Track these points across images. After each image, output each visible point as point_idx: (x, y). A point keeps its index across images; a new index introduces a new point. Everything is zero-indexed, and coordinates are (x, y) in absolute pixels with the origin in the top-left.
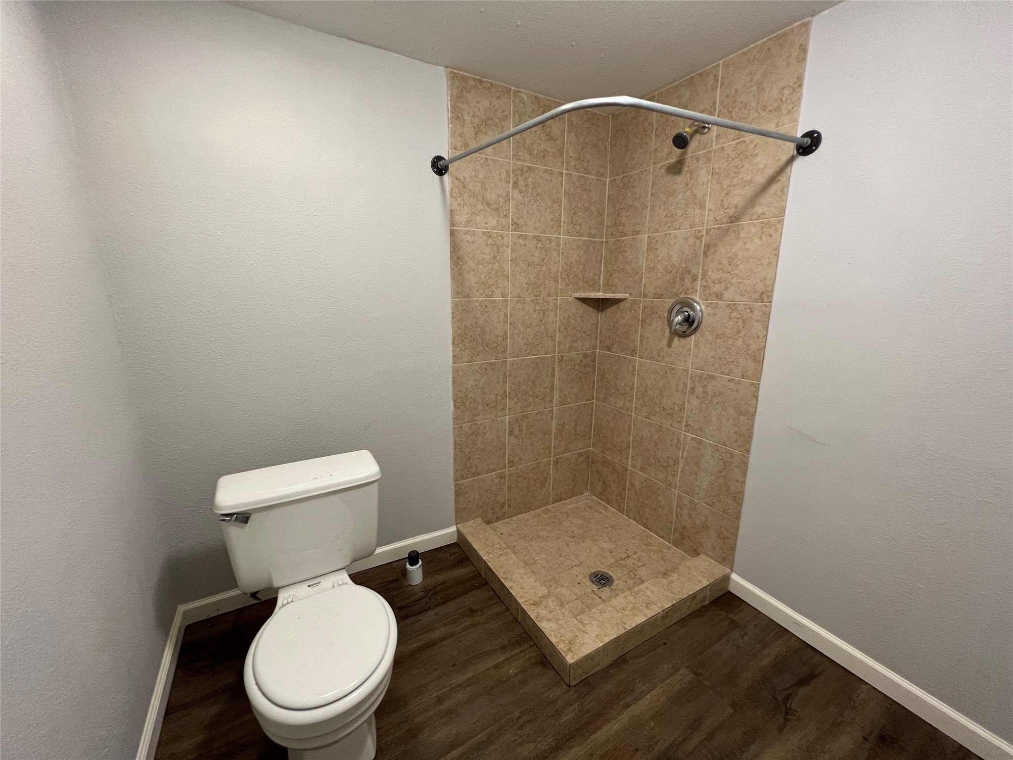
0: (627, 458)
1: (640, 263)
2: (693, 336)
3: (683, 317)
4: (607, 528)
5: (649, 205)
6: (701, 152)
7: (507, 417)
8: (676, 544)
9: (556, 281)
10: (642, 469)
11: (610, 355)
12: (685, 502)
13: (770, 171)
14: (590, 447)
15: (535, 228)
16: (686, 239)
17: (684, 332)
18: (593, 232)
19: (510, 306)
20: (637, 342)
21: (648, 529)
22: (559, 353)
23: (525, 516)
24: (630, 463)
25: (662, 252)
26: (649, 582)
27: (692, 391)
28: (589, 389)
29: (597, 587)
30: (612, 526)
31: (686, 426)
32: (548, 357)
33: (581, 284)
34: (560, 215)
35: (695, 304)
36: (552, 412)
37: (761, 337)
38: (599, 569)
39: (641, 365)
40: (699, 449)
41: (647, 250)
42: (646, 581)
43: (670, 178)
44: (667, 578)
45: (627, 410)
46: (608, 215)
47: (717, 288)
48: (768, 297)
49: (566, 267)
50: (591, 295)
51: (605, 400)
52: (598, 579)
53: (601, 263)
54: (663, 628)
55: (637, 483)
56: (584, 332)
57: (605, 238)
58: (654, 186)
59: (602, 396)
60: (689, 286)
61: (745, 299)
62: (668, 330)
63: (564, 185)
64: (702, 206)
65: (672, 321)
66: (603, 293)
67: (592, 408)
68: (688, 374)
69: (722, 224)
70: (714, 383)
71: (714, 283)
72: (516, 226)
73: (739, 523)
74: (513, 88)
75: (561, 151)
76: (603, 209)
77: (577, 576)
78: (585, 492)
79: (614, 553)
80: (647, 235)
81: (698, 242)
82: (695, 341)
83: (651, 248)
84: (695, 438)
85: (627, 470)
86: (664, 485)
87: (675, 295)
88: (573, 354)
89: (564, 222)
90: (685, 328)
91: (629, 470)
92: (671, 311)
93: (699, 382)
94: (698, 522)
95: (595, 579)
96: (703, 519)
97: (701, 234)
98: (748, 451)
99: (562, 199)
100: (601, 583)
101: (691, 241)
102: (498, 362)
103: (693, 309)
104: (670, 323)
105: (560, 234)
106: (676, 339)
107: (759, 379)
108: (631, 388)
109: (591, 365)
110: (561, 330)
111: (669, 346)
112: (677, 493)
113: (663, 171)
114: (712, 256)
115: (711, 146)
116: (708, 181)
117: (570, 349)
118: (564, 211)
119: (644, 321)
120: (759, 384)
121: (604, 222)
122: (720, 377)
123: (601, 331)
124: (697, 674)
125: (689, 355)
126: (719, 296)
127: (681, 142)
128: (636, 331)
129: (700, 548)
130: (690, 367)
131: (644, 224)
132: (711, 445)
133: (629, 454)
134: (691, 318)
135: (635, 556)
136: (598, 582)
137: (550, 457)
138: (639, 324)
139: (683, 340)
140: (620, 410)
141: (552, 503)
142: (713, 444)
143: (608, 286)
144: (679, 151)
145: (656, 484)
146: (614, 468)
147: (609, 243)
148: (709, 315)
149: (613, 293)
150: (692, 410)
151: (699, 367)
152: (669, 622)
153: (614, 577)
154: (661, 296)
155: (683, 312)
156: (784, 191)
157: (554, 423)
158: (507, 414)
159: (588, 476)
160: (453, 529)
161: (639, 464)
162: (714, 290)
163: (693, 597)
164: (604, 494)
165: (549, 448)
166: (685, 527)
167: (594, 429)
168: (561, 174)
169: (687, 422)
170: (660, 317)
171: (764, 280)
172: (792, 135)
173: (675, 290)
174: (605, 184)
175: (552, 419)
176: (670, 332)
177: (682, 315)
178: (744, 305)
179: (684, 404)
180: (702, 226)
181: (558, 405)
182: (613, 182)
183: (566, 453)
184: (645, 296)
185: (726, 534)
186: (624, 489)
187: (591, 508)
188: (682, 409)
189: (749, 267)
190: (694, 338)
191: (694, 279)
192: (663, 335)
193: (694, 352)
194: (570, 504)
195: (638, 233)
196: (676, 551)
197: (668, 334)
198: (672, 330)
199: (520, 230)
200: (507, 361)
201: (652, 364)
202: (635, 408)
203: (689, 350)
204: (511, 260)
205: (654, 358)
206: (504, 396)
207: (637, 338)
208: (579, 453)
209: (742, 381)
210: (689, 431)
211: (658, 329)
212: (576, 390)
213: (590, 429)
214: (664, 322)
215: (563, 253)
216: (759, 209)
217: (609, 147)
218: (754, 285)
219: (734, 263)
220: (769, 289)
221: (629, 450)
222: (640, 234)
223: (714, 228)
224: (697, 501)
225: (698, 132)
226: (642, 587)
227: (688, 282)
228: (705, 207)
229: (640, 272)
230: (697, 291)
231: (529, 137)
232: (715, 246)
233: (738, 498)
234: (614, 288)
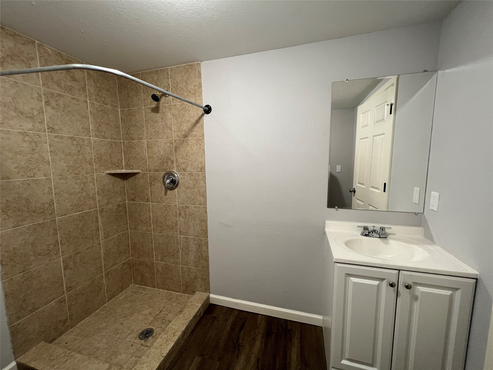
0: (153, 257)
1: (145, 154)
2: (176, 188)
3: (170, 180)
4: (147, 300)
5: (145, 125)
6: (166, 105)
7: (61, 258)
8: (184, 292)
9: (91, 164)
10: (162, 260)
11: (134, 203)
12: (185, 269)
13: (196, 118)
14: (130, 257)
15: (69, 132)
16: (166, 143)
17: (172, 187)
18: (114, 137)
19: (53, 182)
20: (149, 195)
21: (170, 290)
22: (99, 207)
23: (87, 320)
24: (155, 259)
25: (155, 149)
26: (173, 320)
27: (180, 215)
28: (124, 224)
29: (144, 341)
30: (149, 298)
31: (180, 232)
32: (91, 211)
33: (110, 165)
34: (89, 125)
35: (175, 174)
36: (100, 244)
37: (204, 187)
38: (144, 328)
39: (153, 206)
40: (187, 242)
41: (147, 148)
42: (172, 320)
43: (153, 114)
44: (182, 313)
45: (149, 231)
46: (122, 128)
47: (183, 166)
48: (204, 170)
49: (97, 156)
50: (117, 172)
51: (135, 228)
52: (144, 335)
53: (122, 153)
54: (184, 341)
55: (160, 269)
56: (116, 193)
57: (122, 140)
58: (146, 117)
59: (133, 227)
60: (171, 165)
61: (195, 171)
62: (164, 187)
63: (89, 108)
64: (171, 130)
65: (165, 182)
66: (126, 170)
67: (128, 235)
68: (177, 207)
69: (181, 138)
70: (188, 210)
71: (181, 164)
72: (52, 129)
73: (209, 270)
74: (37, 42)
75: (84, 89)
76: (119, 125)
77: (130, 341)
78: (131, 285)
79: (152, 313)
80: (146, 140)
81: (171, 145)
82: (177, 191)
83: (149, 146)
84: (185, 237)
85: (154, 263)
86: (174, 265)
87: (165, 170)
88: (109, 206)
89: (92, 130)
90: (172, 186)
91: (155, 262)
92: (164, 177)
93: (182, 210)
94: (192, 277)
95: (142, 336)
96: (194, 274)
97: (172, 142)
98: (207, 237)
99: (89, 116)
100: (146, 337)
101: (168, 145)
102: (47, 222)
103: (174, 176)
104: (164, 183)
105: (90, 136)
106: (169, 191)
107: (206, 205)
108: (149, 219)
109: (124, 211)
110: (99, 193)
111: (166, 194)
112: (181, 267)
113: (150, 110)
114: (179, 152)
115: (170, 103)
116: (172, 118)
117: (108, 203)
118: (91, 124)
119: (151, 183)
120: (206, 207)
121: (120, 132)
122: (191, 206)
123: (127, 191)
124: (202, 356)
125: (176, 198)
126: (184, 170)
127: (155, 98)
128: (148, 189)
129: (196, 289)
130: (177, 204)
131: (143, 135)
132: (192, 238)
133: (153, 255)
134: (174, 180)
135: (165, 309)
136: (144, 337)
137: (102, 272)
138: (149, 185)
139: (171, 191)
140: (145, 232)
141: (108, 301)
142: (193, 238)
143: (128, 166)
144: (156, 103)
145: (170, 265)
146: (147, 265)
147: (125, 143)
148: (182, 178)
149: (131, 170)
150: (181, 224)
151: (181, 203)
152: (185, 337)
153: (154, 328)
154: (158, 171)
155: (170, 178)
156: (202, 126)
157: (102, 251)
158: (61, 256)
159: (131, 275)
160: (14, 364)
161: (160, 258)
162: (181, 167)
163: (195, 316)
164: (143, 282)
165: (101, 267)
166: (187, 282)
167: (131, 247)
168: (86, 102)
169: (180, 230)
170: (159, 181)
171: (201, 163)
172: (201, 105)
173: (164, 168)
174: (118, 112)
175: (100, 248)
176: (165, 188)
177: (170, 179)
178: (195, 173)
179: (177, 222)
180: (172, 138)
181: (103, 239)
182: (122, 111)
183: (114, 266)
184: (150, 171)
185: (205, 278)
186: (153, 274)
187: (135, 292)
188: (176, 224)
189: (194, 157)
190: (177, 189)
191: (172, 162)
192: (162, 190)
193: (178, 197)
194: (121, 296)
195: (141, 139)
196: (185, 295)
197: (165, 189)
198: (166, 187)
199: (56, 133)
200: (56, 219)
201: (159, 205)
202: (153, 229)
203: (176, 196)
204: (50, 152)
205: (159, 202)
206: (56, 244)
207: (149, 192)
208: (123, 263)
209: (200, 206)
210: (181, 234)
211: (159, 187)
212: (115, 227)
213: (129, 246)
214: (161, 183)
215: (94, 148)
216: (194, 133)
217: (117, 93)
218: (198, 165)
219: (188, 155)
220: (204, 166)
221: (153, 252)
222: (142, 140)
223: (177, 139)
224: (190, 267)
225: (164, 96)
226: (170, 325)
227: (170, 163)
228: (172, 130)
229: (145, 159)
230: (175, 168)
231: (56, 76)
232: (179, 147)
233: (206, 259)
234: (131, 167)
